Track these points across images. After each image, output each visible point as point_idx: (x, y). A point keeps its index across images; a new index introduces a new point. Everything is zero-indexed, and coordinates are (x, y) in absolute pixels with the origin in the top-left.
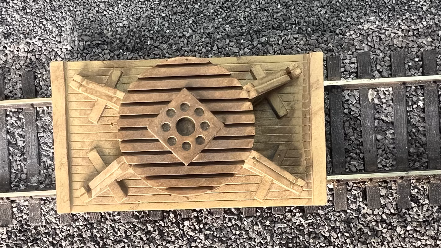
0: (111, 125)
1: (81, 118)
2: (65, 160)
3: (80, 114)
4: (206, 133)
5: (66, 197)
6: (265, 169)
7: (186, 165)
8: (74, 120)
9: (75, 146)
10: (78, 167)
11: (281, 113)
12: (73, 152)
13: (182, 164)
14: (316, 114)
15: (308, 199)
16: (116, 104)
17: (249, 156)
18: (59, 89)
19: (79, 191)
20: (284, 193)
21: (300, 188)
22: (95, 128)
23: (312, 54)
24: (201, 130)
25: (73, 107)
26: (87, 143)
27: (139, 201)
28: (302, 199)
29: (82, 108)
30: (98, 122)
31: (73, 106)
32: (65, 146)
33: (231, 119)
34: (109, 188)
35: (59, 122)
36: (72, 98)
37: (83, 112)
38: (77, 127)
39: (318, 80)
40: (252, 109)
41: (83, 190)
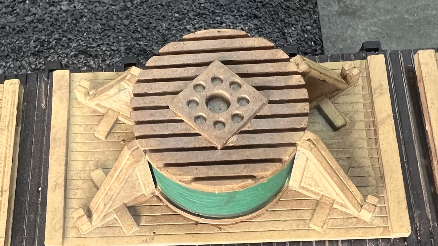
0: (122, 142)
1: (86, 134)
2: (62, 180)
3: (85, 130)
4: (244, 109)
5: (58, 224)
6: (325, 162)
7: (219, 148)
8: (76, 136)
9: (76, 166)
10: (77, 191)
11: (338, 122)
12: (72, 174)
13: (214, 148)
14: (383, 122)
15: (384, 227)
16: (131, 82)
17: (303, 136)
18: (61, 100)
19: (77, 213)
20: (350, 221)
21: (372, 207)
22: (101, 145)
23: (370, 58)
24: (238, 105)
25: (77, 122)
26: (91, 163)
27: (154, 233)
28: (375, 227)
29: (88, 123)
30: (106, 138)
31: (77, 120)
32: (63, 163)
33: (276, 95)
34: (115, 216)
35: (57, 136)
36: (76, 112)
37: (89, 127)
38: (80, 145)
39: (381, 85)
40: (303, 82)
41: (81, 212)
